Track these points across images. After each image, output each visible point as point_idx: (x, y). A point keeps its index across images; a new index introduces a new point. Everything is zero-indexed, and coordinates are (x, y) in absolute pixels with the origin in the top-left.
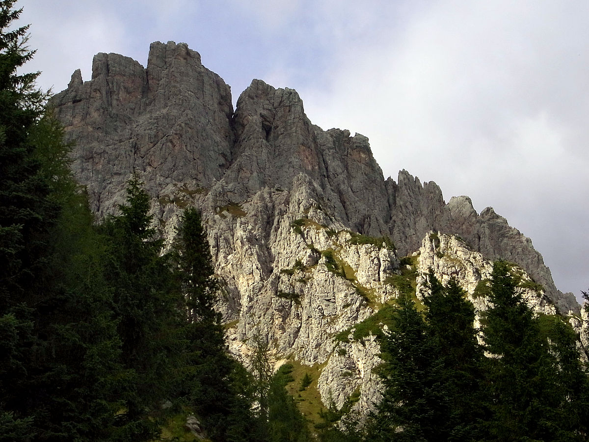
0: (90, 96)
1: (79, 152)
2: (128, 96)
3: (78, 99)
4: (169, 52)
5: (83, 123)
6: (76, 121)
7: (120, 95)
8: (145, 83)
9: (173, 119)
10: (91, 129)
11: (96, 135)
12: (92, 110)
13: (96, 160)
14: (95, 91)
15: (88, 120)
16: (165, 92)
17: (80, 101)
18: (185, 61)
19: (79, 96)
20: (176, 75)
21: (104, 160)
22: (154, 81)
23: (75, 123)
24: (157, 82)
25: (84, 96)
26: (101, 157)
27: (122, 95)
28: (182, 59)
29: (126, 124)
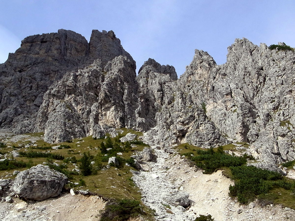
0: (52, 41)
1: (41, 69)
2: (77, 53)
3: (44, 40)
4: (103, 35)
5: (46, 54)
6: (41, 52)
7: (72, 52)
8: (88, 49)
9: (104, 61)
10: (51, 59)
11: (54, 63)
12: (53, 48)
13: (52, 75)
14: (57, 38)
15: (50, 53)
16: (99, 54)
17: (46, 42)
18: (112, 40)
19: (46, 39)
20: (107, 46)
21: (57, 76)
22: (93, 48)
23: (40, 53)
24: (95, 49)
25: (48, 39)
26: (55, 74)
27: (73, 52)
28: (111, 39)
29: (75, 66)
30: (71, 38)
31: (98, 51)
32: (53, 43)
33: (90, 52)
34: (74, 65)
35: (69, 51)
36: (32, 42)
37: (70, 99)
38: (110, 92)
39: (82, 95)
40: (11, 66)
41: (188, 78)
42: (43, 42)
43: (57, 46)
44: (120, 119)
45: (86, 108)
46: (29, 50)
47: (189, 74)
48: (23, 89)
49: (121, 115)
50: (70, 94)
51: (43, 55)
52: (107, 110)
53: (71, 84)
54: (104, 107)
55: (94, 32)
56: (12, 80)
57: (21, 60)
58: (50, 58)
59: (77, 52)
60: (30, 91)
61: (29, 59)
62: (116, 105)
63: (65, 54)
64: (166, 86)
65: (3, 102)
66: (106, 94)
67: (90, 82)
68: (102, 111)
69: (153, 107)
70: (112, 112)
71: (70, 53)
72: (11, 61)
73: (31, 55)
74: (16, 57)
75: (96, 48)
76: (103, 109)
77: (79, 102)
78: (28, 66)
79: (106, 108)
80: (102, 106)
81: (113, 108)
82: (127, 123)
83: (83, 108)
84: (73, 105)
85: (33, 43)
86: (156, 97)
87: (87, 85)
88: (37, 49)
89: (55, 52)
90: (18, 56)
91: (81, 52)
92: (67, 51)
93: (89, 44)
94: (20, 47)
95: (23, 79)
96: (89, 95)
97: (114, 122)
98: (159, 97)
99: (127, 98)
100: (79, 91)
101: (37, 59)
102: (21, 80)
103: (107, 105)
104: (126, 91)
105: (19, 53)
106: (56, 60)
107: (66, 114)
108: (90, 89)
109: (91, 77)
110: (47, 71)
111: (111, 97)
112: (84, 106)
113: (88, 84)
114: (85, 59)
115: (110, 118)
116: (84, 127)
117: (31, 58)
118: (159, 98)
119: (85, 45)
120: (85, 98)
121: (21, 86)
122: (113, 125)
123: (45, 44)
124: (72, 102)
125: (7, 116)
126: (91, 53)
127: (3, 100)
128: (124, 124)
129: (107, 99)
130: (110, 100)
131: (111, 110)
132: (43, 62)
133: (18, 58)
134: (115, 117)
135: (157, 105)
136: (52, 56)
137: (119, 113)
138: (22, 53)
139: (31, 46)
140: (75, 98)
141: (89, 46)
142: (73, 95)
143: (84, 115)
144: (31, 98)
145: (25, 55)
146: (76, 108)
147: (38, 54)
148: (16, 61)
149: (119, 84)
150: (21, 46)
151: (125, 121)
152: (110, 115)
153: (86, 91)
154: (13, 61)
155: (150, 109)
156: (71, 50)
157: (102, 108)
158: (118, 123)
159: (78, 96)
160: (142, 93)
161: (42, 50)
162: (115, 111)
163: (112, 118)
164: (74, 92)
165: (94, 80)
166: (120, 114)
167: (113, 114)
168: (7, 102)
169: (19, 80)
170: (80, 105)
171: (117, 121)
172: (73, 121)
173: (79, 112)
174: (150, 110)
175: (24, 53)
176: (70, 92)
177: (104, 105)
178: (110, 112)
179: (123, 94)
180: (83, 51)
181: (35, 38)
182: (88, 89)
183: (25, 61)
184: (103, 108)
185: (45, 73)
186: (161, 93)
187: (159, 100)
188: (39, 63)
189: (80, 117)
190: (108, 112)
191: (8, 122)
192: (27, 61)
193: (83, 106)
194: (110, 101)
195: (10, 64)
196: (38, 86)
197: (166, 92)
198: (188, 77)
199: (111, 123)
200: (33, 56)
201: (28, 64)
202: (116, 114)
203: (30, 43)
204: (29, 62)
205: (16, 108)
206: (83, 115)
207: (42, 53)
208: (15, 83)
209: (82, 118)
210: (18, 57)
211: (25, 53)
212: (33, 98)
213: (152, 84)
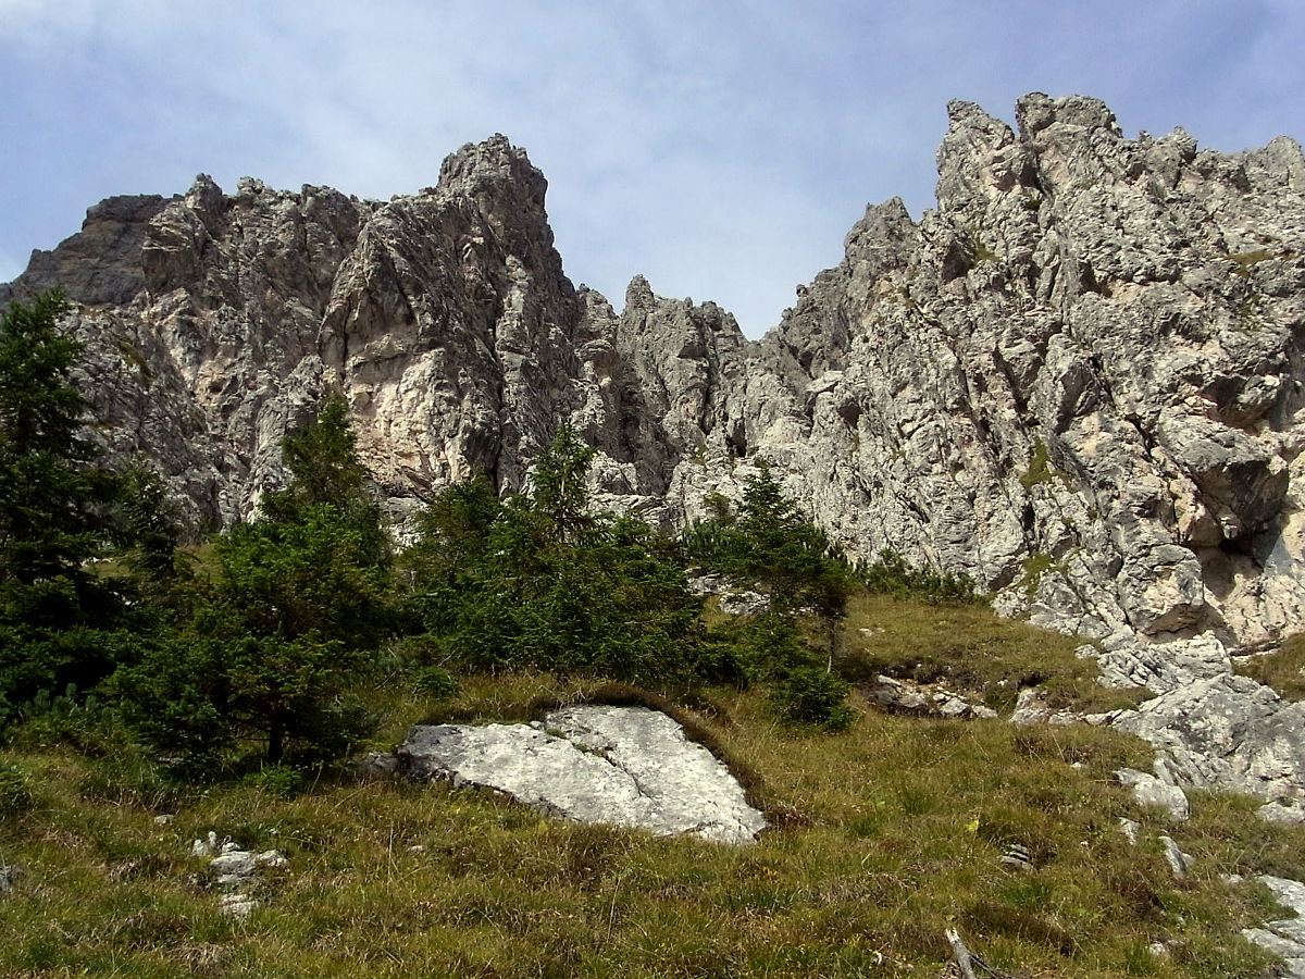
36: (127, 220)
37: (155, 314)
38: (411, 259)
39: (239, 306)
40: (30, 296)
41: (874, 279)
44: (467, 443)
45: (252, 383)
46: (113, 247)
47: (877, 258)
49: (479, 417)
50: (164, 287)
52: (378, 374)
53: (176, 228)
54: (360, 352)
57: (75, 278)
61: (107, 279)
62: (449, 347)
64: (723, 336)
66: (384, 264)
67: (301, 247)
68: (343, 376)
69: (660, 435)
70: (412, 394)
72: (35, 278)
73: (118, 264)
74: (58, 266)
76: (357, 367)
77: (212, 339)
79: (377, 361)
80: (346, 346)
81: (426, 364)
82: (517, 479)
83: (234, 379)
84: (172, 352)
86: (671, 385)
87: (281, 259)
90: (65, 262)
94: (80, 231)
96: (287, 314)
97: (425, 457)
98: (693, 387)
99: (518, 334)
100: (225, 277)
103: (382, 342)
104: (517, 296)
105: (72, 253)
107: (94, 376)
108: (295, 286)
109: (308, 225)
111: (418, 290)
112: (240, 370)
113: (284, 251)
115: (400, 430)
116: (214, 487)
118: (689, 390)
120: (253, 321)
122: (413, 478)
124: (168, 336)
128: (496, 486)
129: (388, 299)
130: (409, 307)
131: (412, 379)
133: (65, 271)
134: (438, 429)
135: (681, 423)
137: (466, 404)
139: (125, 231)
140: (192, 312)
142: (181, 294)
143: (232, 420)
146: (187, 375)
149: (474, 244)
151: (503, 466)
152: (399, 411)
153: (266, 290)
154: (41, 277)
155: (641, 441)
157: (345, 357)
158: (454, 470)
159: (214, 303)
160: (603, 341)
162: (438, 388)
163: (413, 433)
164: (192, 281)
165: (325, 241)
166: (474, 412)
167: (422, 405)
170: (220, 362)
171: (449, 453)
172: (137, 431)
173: (201, 399)
174: (639, 446)
175: (89, 256)
176: (163, 276)
177: (365, 339)
178: (402, 390)
179: (498, 312)
182: (280, 283)
183: (90, 284)
184: (352, 362)
186: (701, 365)
187: (688, 400)
189: (201, 430)
190: (389, 391)
192: (99, 286)
193: (233, 364)
194: (410, 318)
195: (28, 289)
197: (725, 364)
198: (874, 277)
199: (404, 462)
202: (444, 406)
203: (119, 221)
204: (105, 289)
206: (225, 417)
209: (217, 438)
210: (66, 267)
211: (97, 255)
213: (642, 328)
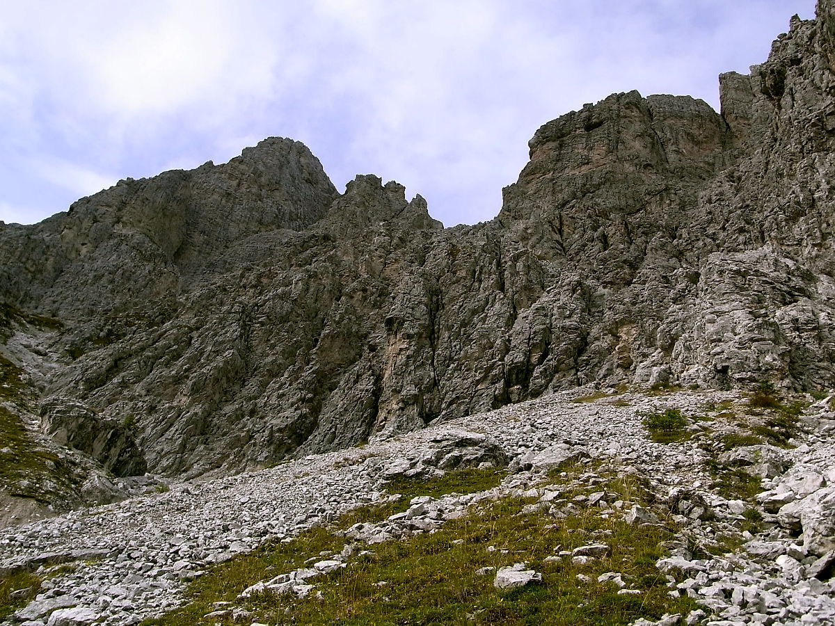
30: (664, 112)
31: (759, 121)
32: (622, 121)
33: (733, 136)
34: (701, 177)
35: (671, 148)
42: (590, 127)
43: (638, 127)
48: (577, 254)
51: (602, 162)
55: (724, 79)
56: (529, 231)
58: (627, 166)
59: (696, 145)
60: (607, 252)
63: (663, 157)
65: (513, 284)
71: (677, 152)
75: (748, 119)
78: (568, 202)
85: (565, 139)
88: (580, 150)
89: (637, 145)
91: (706, 142)
92: (664, 150)
93: (723, 114)
95: (565, 222)
101: (588, 177)
102: (561, 224)
106: (646, 166)
110: (631, 202)
114: (727, 158)
117: (570, 181)
119: (710, 120)
121: (564, 245)
123: (598, 132)
125: (549, 330)
126: (737, 137)
127: (512, 275)
132: (608, 180)
136: (632, 157)
138: (538, 175)
141: (725, 120)
144: (617, 274)
145: (549, 176)
147: (587, 162)
148: (527, 201)
150: (531, 159)
156: (676, 143)
161: (596, 147)
168: (531, 281)
169: (552, 226)
180: (713, 137)
181: (565, 124)
185: (628, 210)
188: (598, 187)
191: (565, 351)
196: (630, 227)
200: (573, 172)
201: (566, 197)
205: (579, 283)
207: (599, 157)
208: (542, 237)
212: (625, 273)
